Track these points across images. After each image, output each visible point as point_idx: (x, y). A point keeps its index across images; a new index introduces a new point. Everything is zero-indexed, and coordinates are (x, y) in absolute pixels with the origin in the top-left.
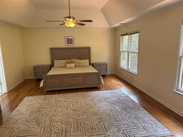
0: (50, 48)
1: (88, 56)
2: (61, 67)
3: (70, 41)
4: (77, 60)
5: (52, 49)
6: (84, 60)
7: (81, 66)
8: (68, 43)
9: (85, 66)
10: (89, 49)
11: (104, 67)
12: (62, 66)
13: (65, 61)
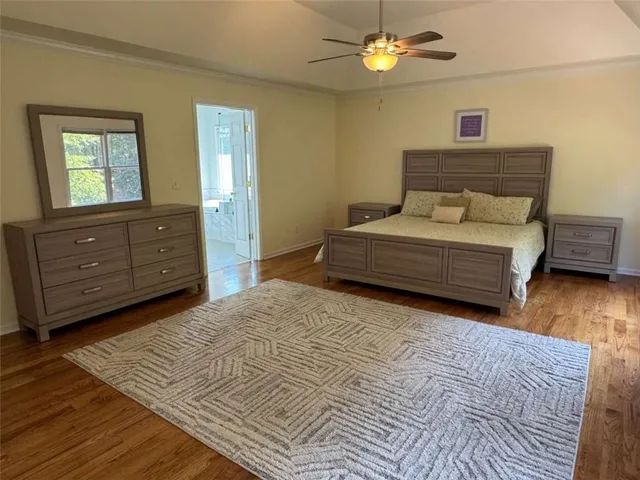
0: (404, 152)
1: (536, 185)
2: (421, 216)
3: (471, 125)
4: (480, 195)
5: (409, 156)
6: (508, 200)
7: (491, 219)
8: (463, 134)
9: (506, 221)
10: (544, 155)
11: (602, 238)
12: (424, 214)
13: (437, 196)
